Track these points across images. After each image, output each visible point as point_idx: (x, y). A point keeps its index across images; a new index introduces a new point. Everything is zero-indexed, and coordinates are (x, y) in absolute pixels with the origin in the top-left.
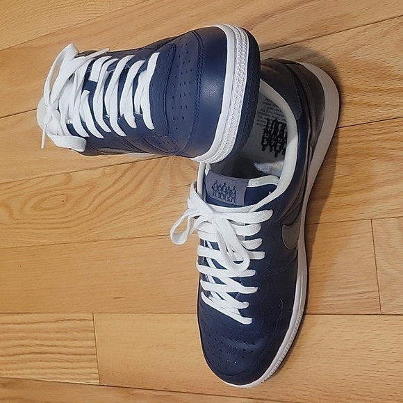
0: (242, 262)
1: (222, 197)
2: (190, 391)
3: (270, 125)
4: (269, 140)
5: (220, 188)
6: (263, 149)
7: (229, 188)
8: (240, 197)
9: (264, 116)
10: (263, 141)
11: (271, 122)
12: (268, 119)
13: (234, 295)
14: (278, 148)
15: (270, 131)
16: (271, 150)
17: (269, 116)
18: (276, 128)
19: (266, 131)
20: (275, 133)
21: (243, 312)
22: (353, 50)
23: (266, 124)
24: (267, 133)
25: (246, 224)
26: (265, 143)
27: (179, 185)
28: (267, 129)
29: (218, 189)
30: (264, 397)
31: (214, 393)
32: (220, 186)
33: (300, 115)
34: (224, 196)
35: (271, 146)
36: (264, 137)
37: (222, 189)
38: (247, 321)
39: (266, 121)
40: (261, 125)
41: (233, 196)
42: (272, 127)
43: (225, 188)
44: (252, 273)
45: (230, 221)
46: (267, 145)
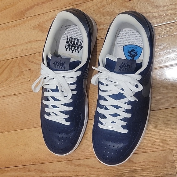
0: (67, 96)
1: (59, 67)
2: (35, 163)
3: (68, 40)
4: (69, 46)
5: (58, 63)
6: (66, 50)
7: (62, 62)
8: (67, 66)
9: (66, 36)
10: (66, 47)
11: (69, 38)
12: (68, 37)
13: (62, 112)
14: (73, 49)
15: (69, 42)
16: (70, 50)
17: (68, 35)
18: (72, 40)
19: (67, 42)
20: (71, 43)
21: (67, 120)
22: (102, 7)
23: (67, 39)
24: (68, 43)
25: (71, 78)
26: (67, 47)
27: (23, 70)
28: (67, 41)
29: (57, 64)
30: (71, 159)
31: (47, 162)
32: (58, 62)
33: (88, 31)
34: (60, 66)
35: (70, 49)
36: (66, 45)
37: (59, 63)
38: (68, 123)
39: (67, 38)
40: (65, 39)
41: (64, 66)
42: (69, 40)
43: (60, 63)
44: (71, 101)
45: (64, 77)
46: (68, 48)
